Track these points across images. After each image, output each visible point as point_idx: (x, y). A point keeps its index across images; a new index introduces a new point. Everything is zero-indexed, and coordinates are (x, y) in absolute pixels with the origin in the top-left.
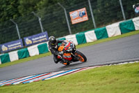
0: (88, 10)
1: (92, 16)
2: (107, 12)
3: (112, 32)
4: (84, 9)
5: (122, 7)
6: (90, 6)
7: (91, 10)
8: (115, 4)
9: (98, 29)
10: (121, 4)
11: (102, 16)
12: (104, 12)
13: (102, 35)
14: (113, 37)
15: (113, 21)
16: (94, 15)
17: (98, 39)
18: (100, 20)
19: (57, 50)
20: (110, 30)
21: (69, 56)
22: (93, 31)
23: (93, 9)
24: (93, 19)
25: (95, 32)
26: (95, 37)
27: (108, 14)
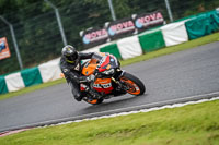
0: (10, 41)
1: (17, 50)
2: (41, 43)
3: (48, 74)
4: (4, 39)
5: (63, 35)
6: (13, 35)
7: (14, 40)
8: (52, 30)
9: (26, 71)
10: (61, 30)
11: (33, 49)
12: (36, 43)
13: (33, 79)
14: (50, 82)
15: (50, 56)
16: (20, 48)
17: (27, 86)
18: (30, 57)
19: (79, 73)
20: (46, 72)
21: (106, 84)
22: (18, 74)
23: (18, 39)
24: (18, 55)
25: (22, 75)
26: (21, 83)
27: (42, 47)
